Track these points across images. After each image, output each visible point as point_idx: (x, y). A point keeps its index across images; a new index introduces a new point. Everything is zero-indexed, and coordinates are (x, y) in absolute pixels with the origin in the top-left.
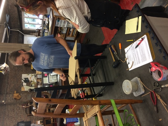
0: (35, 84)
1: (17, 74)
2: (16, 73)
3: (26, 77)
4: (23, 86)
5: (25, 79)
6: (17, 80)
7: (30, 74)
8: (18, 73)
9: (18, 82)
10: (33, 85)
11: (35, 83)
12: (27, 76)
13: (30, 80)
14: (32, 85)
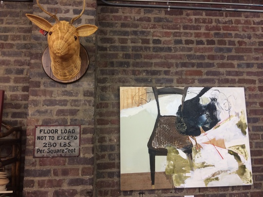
10: (162, 163)
11: (182, 180)
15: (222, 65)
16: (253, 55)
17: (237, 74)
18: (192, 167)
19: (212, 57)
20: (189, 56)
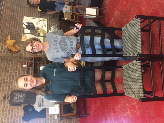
0: (44, 34)
1: (15, 16)
2: (14, 14)
3: (31, 22)
4: (24, 33)
5: (28, 23)
6: (14, 24)
7: (37, 18)
8: (18, 15)
9: (16, 28)
10: (41, 34)
11: (45, 31)
12: (32, 19)
13: (36, 27)
14: (39, 34)
15: (17, 20)
16: (15, 13)
17: (20, 17)
18: (42, 29)
19: (15, 22)
20: (14, 26)
